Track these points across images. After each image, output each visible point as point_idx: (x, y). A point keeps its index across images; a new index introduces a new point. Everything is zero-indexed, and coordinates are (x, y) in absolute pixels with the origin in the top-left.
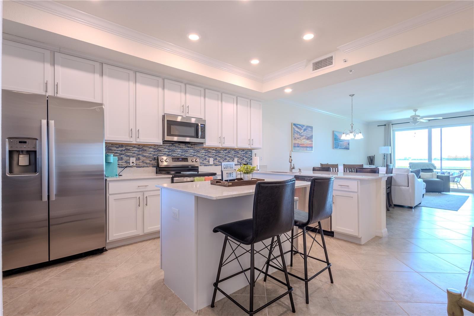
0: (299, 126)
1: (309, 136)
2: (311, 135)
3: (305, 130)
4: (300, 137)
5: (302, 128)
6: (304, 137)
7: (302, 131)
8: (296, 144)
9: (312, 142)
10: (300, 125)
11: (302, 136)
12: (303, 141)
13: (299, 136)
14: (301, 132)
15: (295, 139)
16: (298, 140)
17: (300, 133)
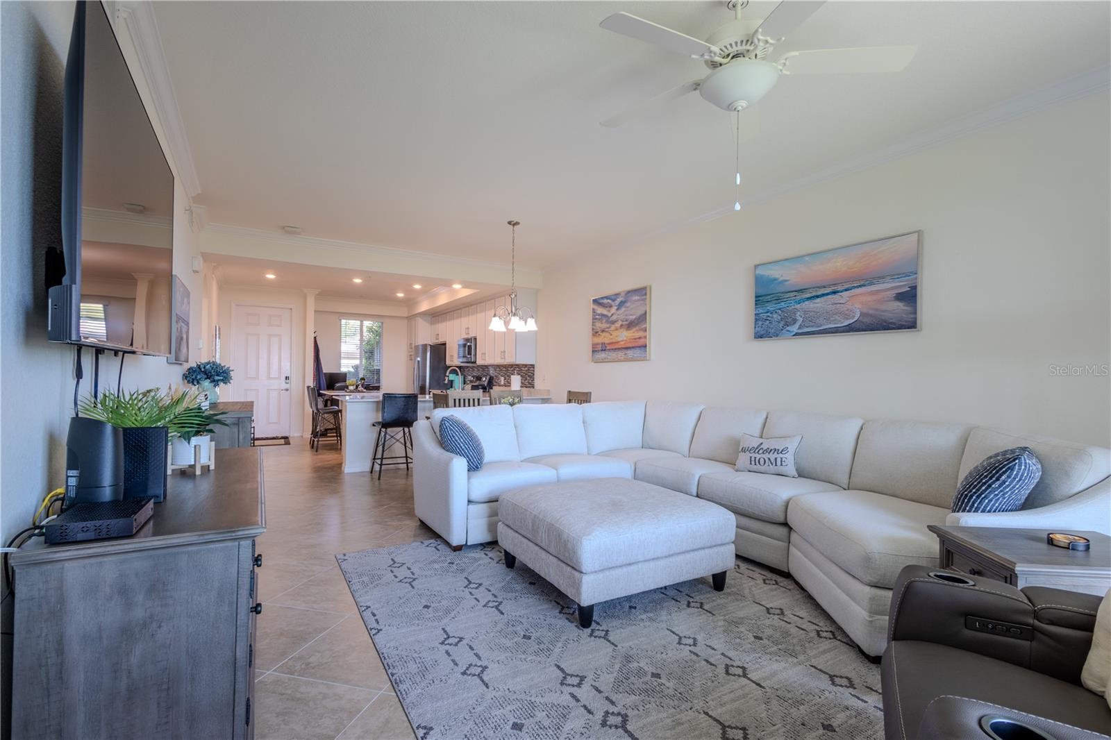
0: (605, 301)
1: (634, 317)
2: (639, 312)
3: (622, 304)
4: (608, 326)
5: (613, 303)
6: (618, 325)
7: (613, 310)
8: (598, 344)
9: (646, 330)
10: (607, 298)
11: (613, 322)
12: (614, 334)
13: (605, 326)
14: (610, 315)
15: (597, 332)
16: (604, 334)
17: (606, 316)
